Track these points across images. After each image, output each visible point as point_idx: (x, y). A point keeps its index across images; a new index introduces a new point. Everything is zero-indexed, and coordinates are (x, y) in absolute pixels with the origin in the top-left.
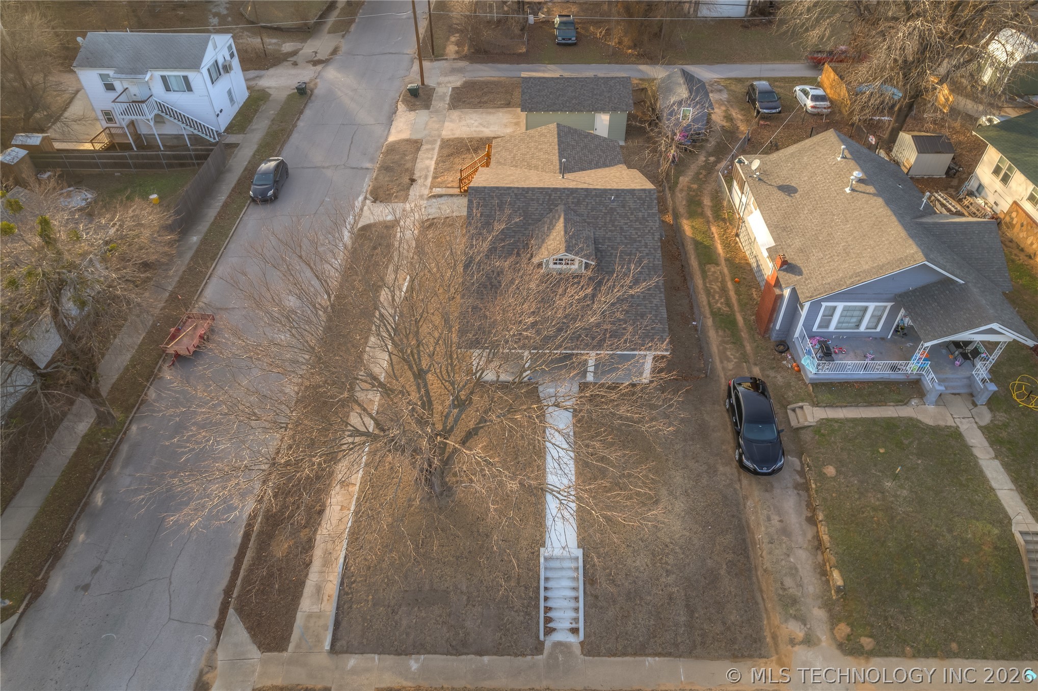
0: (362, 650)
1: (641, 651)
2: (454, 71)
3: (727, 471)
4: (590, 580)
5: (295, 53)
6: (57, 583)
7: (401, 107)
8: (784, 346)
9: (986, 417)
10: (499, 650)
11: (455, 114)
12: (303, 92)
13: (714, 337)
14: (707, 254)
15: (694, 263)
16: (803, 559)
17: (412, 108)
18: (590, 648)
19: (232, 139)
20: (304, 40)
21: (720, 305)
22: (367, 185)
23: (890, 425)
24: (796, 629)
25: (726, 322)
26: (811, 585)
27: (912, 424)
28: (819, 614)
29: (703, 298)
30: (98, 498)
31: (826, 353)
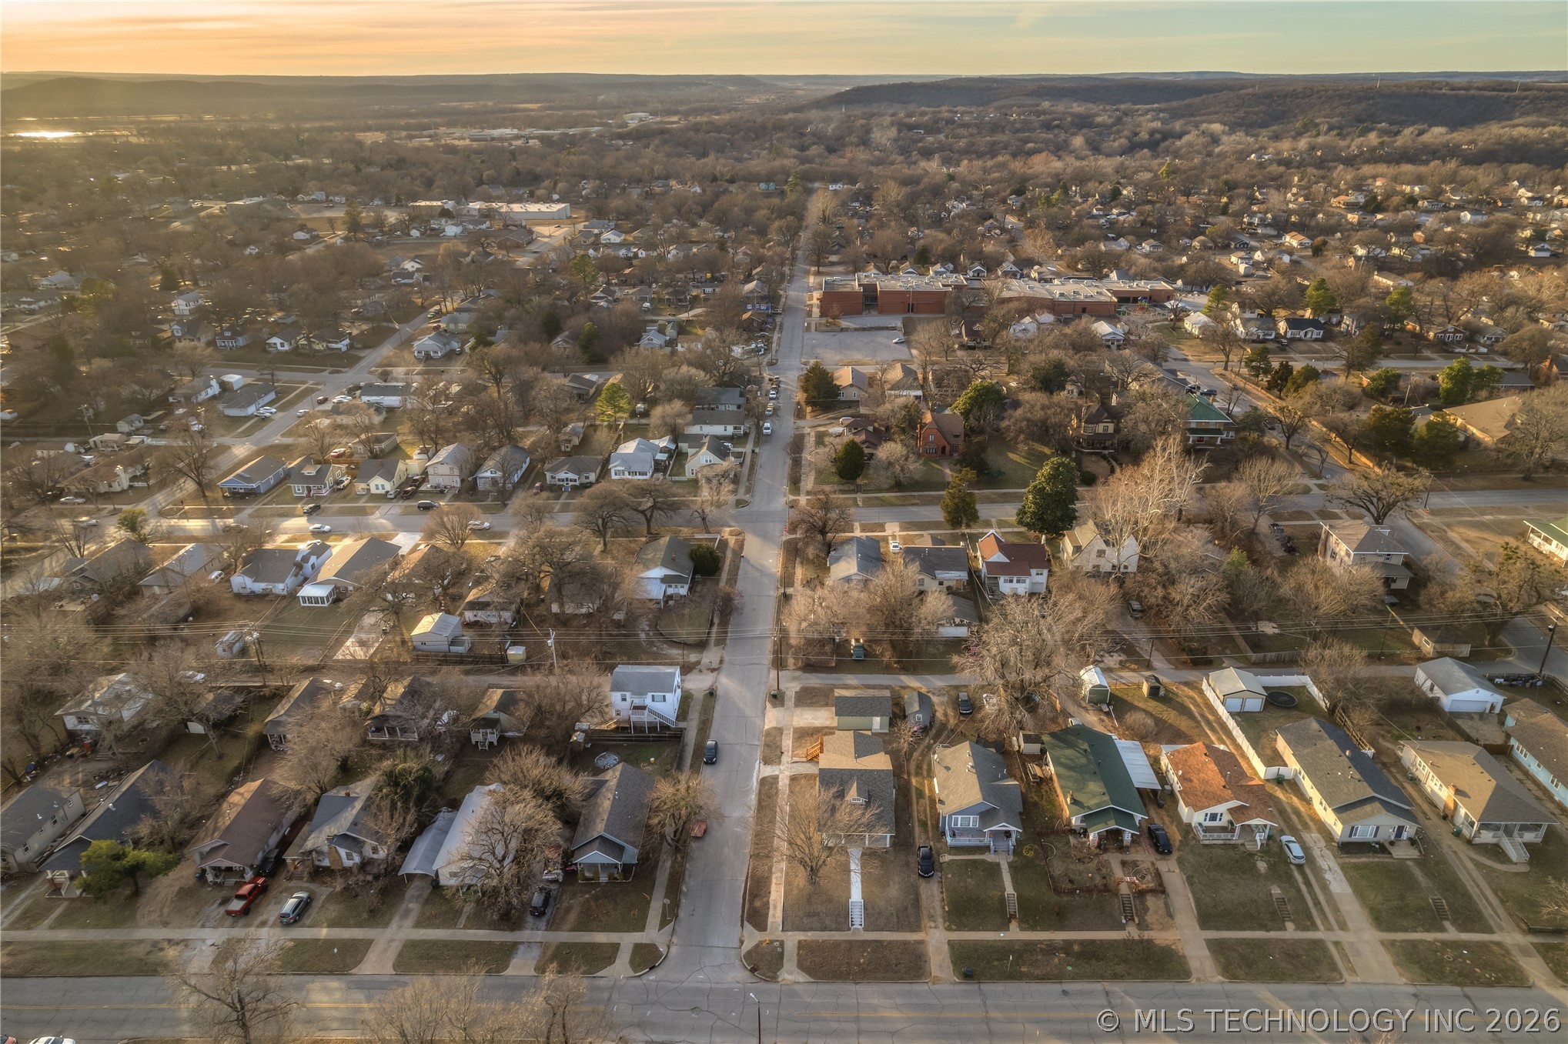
0: (793, 930)
1: (882, 930)
2: (794, 679)
3: (914, 877)
4: (866, 909)
5: (698, 663)
6: (682, 914)
7: (768, 705)
8: (943, 834)
9: (1011, 858)
10: (837, 930)
11: (799, 711)
12: (712, 694)
13: (917, 830)
14: (920, 794)
15: (914, 798)
16: (937, 904)
17: (774, 706)
18: (866, 929)
19: (682, 725)
20: (701, 652)
21: (922, 817)
22: (759, 754)
23: (975, 861)
24: (932, 924)
25: (924, 824)
26: (939, 911)
27: (983, 861)
28: (940, 920)
29: (915, 814)
30: (684, 889)
31: (954, 835)
